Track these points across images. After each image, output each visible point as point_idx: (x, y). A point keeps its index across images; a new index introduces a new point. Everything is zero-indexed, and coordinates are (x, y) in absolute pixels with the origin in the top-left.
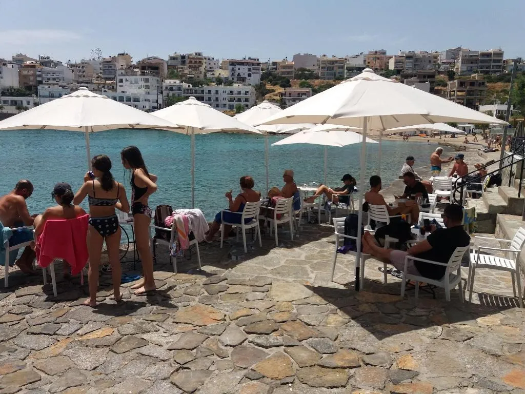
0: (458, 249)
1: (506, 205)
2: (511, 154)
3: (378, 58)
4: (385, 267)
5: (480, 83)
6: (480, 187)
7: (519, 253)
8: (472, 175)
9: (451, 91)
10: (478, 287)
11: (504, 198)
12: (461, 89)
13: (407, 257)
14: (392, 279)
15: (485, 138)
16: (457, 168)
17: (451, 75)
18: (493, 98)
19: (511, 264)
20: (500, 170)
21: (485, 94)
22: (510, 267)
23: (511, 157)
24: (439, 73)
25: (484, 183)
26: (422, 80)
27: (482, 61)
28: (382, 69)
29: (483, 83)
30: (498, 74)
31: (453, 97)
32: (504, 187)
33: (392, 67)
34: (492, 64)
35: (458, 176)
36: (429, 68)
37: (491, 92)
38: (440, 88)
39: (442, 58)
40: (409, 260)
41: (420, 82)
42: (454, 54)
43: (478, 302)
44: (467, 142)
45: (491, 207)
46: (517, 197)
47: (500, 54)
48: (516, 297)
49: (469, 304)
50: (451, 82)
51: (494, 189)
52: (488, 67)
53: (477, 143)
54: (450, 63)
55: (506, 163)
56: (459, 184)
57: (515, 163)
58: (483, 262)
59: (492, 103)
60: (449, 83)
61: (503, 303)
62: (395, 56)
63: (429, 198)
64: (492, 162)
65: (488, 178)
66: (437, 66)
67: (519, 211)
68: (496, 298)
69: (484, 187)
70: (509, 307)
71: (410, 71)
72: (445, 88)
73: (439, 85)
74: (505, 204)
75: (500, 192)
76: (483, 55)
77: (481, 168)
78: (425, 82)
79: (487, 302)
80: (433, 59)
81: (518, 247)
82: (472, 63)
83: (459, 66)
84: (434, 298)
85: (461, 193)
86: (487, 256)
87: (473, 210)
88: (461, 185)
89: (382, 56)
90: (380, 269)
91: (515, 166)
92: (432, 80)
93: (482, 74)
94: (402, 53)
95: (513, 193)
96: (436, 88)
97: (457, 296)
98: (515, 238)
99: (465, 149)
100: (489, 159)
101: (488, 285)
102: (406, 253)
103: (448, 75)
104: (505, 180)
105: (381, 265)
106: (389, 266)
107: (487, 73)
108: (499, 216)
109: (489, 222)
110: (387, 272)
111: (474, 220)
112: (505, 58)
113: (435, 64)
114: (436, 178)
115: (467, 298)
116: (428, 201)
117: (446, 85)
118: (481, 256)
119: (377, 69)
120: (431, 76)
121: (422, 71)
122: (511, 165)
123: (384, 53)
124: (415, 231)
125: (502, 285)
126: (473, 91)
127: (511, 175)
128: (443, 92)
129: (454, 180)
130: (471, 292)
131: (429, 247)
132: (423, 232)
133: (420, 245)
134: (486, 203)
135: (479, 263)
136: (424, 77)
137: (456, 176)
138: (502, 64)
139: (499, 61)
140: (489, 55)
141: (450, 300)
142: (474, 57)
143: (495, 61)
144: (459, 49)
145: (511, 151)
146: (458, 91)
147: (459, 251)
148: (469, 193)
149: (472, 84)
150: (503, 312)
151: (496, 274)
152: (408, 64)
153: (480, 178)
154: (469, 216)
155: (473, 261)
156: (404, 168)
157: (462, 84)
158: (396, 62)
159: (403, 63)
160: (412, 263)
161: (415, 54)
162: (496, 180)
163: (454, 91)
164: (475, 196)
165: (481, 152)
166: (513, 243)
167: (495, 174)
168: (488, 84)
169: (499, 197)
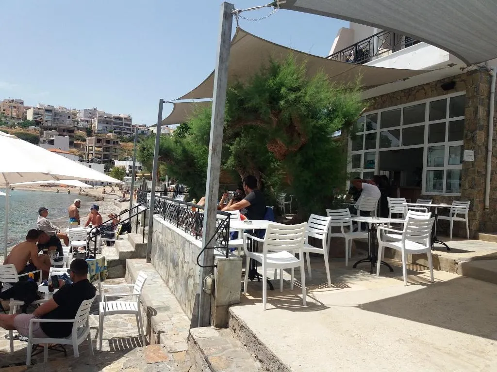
0: (84, 302)
1: (134, 250)
2: (137, 205)
3: (15, 107)
4: (11, 334)
5: (114, 142)
6: (113, 236)
7: (140, 295)
8: (105, 224)
9: (89, 146)
10: (108, 333)
11: (132, 243)
12: (98, 145)
13: (31, 320)
14: (19, 345)
16: (92, 219)
17: (89, 132)
18: (126, 155)
19: (133, 306)
20: (130, 218)
21: (119, 151)
22: (133, 309)
23: (136, 209)
24: (78, 129)
25: (116, 232)
26: (61, 133)
27: (115, 124)
28: (20, 118)
29: (117, 142)
30: (129, 135)
31: (92, 152)
32: (133, 234)
33: (30, 117)
34: (123, 127)
35: (93, 227)
36: (68, 124)
37: (123, 150)
38: (79, 142)
39: (80, 116)
40: (34, 323)
41: (60, 135)
42: (91, 113)
43: (108, 349)
44: (104, 192)
45: (121, 253)
46: (142, 242)
47: (130, 120)
48: (140, 335)
49: (100, 352)
50: (90, 138)
51: (125, 236)
52: (121, 129)
53: (114, 193)
54: (88, 121)
55: (134, 213)
56: (93, 233)
57: (140, 213)
58: (111, 310)
59: (125, 160)
60: (88, 139)
61: (129, 344)
62: (34, 108)
63: (63, 251)
66: (76, 122)
67: (144, 254)
68: (124, 340)
69: (116, 235)
70: (131, 349)
71: (49, 124)
72: (83, 143)
73: (79, 140)
74: (133, 249)
75: (129, 239)
76: (116, 118)
78: (64, 136)
79: (116, 347)
80: (72, 115)
81: (139, 289)
82: (107, 123)
83: (96, 125)
84: (66, 355)
85: (95, 242)
86: (114, 303)
87: (103, 259)
88: (95, 234)
89: (20, 105)
90: (6, 337)
91: (140, 216)
92: (72, 134)
93: (116, 134)
94: (40, 105)
95: (138, 238)
96: (75, 142)
97: (87, 346)
98: (137, 282)
99: (103, 199)
100: (123, 208)
101: (117, 329)
103: (86, 132)
104: (134, 228)
106: (15, 333)
107: (120, 133)
108: (128, 260)
109: (118, 268)
110: (13, 339)
111: (105, 269)
112: (133, 123)
113: (74, 120)
114: (73, 229)
115: (98, 347)
116: (62, 254)
117: (84, 140)
118: (109, 303)
119: (14, 117)
120: (72, 131)
121: (62, 125)
122: (137, 215)
123: (22, 103)
124: (42, 288)
125: (129, 326)
126: (109, 148)
127: (138, 223)
128: (82, 147)
129: (89, 230)
130: (101, 339)
131: (56, 305)
132: (51, 290)
133: (48, 303)
134: (117, 249)
135: (107, 310)
136: (64, 131)
138: (132, 128)
139: (129, 125)
140: (120, 119)
141: (78, 356)
142: (108, 119)
143: (126, 124)
144: (95, 110)
145: (137, 202)
146: (96, 147)
147: (86, 304)
149: (108, 142)
150: (126, 355)
151: (125, 316)
152: (47, 117)
153: (112, 227)
154: (100, 265)
155: (102, 310)
156: (39, 220)
157: (99, 141)
158: (34, 114)
159: (42, 115)
160: (38, 325)
161: (55, 109)
163: (92, 146)
165: (117, 202)
166: (136, 287)
167: (126, 222)
168: (121, 143)
169: (128, 243)
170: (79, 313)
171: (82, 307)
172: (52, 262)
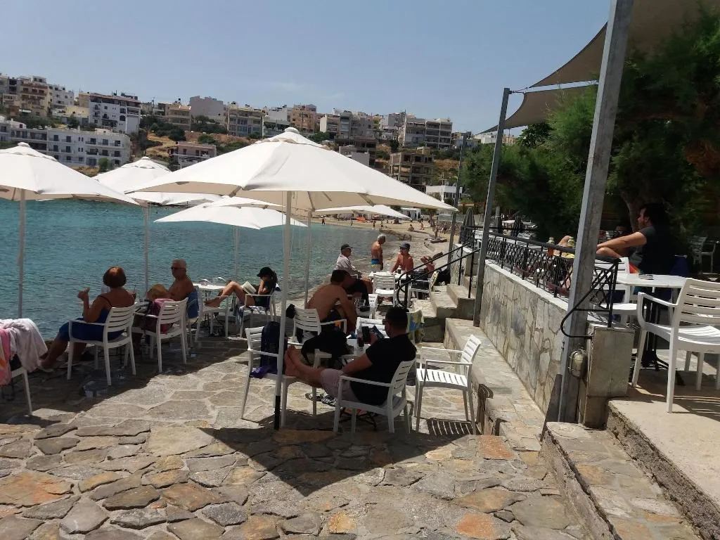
0: (403, 363)
1: (456, 307)
2: (460, 245)
3: (307, 116)
4: (315, 392)
5: (426, 159)
6: (426, 286)
7: (471, 366)
8: (418, 270)
9: (394, 166)
10: (427, 411)
11: (454, 298)
12: (405, 164)
13: (340, 377)
14: (323, 408)
15: (432, 226)
16: (402, 261)
17: (394, 146)
18: (441, 177)
19: (462, 380)
20: (448, 265)
21: (432, 172)
22: (461, 384)
23: (460, 251)
24: (381, 142)
25: (431, 281)
26: (360, 149)
27: (429, 133)
28: (312, 130)
29: (430, 159)
30: (446, 149)
31: (397, 174)
32: (453, 285)
33: (323, 128)
34: (440, 136)
35: (402, 272)
36: (369, 135)
37: (438, 171)
38: (381, 161)
39: (384, 124)
40: (344, 381)
41: (358, 151)
42: (398, 119)
43: (426, 431)
44: (412, 229)
45: (439, 310)
46: (467, 298)
47: (449, 126)
48: (468, 421)
49: (416, 434)
50: (395, 154)
51: (443, 288)
52: (436, 140)
53: (423, 231)
54: (393, 131)
55: (455, 257)
56: (403, 281)
57: (465, 257)
58: (431, 379)
59: (440, 184)
60: (392, 155)
61: (454, 431)
62: (328, 116)
63: (370, 299)
64: (440, 255)
65: (436, 274)
66: (378, 133)
67: (469, 315)
68: (447, 423)
69: (431, 284)
70: (462, 435)
71: (346, 137)
72: (387, 162)
73: (380, 157)
74: (454, 306)
75: (449, 292)
76: (430, 124)
77: (429, 261)
78: (363, 152)
79: (437, 430)
80: (373, 123)
81: (470, 359)
82: (417, 133)
83: (403, 136)
84: (375, 430)
85: (406, 292)
86: (435, 372)
87: (420, 314)
88: (406, 282)
89: (312, 112)
90: (307, 396)
91: (464, 260)
92: (372, 149)
93: (428, 148)
94: (336, 112)
95: (463, 292)
96: (377, 161)
97: (402, 423)
98: (466, 348)
99: (410, 238)
100: (437, 252)
101: (437, 408)
102: (340, 372)
103: (391, 146)
104: (454, 277)
105: (309, 390)
106: (320, 391)
107: (434, 146)
108: (448, 320)
109: (436, 328)
110: (317, 399)
111: (421, 326)
112: (453, 131)
113: (376, 130)
114: (377, 273)
115: (414, 426)
116: (367, 303)
117: (388, 158)
118: (429, 371)
119: (304, 129)
120: (372, 145)
121: (361, 137)
122: (461, 259)
123: (314, 109)
124: (352, 342)
125: (453, 407)
126: (419, 168)
127: (461, 271)
128: (384, 167)
129: (398, 276)
130: (419, 418)
131: (369, 363)
132: (361, 344)
133: (358, 360)
134: (434, 305)
135: (427, 380)
136: (363, 145)
137: (399, 272)
138: (450, 137)
139: (448, 134)
140: (436, 125)
141: (394, 432)
142: (419, 126)
143: (443, 133)
144: (403, 114)
145: (460, 243)
146: (403, 166)
147: (404, 366)
148: (415, 293)
149: (418, 159)
150: (454, 442)
151: (446, 393)
152: (343, 127)
153: (426, 274)
154: (415, 321)
155: (420, 379)
156: (339, 259)
157: (406, 158)
158: (329, 123)
159: (337, 124)
160: (348, 384)
161: (351, 115)
162: (444, 277)
163: (398, 166)
164: (421, 296)
165: (428, 242)
166: (464, 354)
167: (443, 270)
168: (435, 161)
169: (448, 298)
170: (396, 376)
171: (399, 370)
172: (358, 312)
